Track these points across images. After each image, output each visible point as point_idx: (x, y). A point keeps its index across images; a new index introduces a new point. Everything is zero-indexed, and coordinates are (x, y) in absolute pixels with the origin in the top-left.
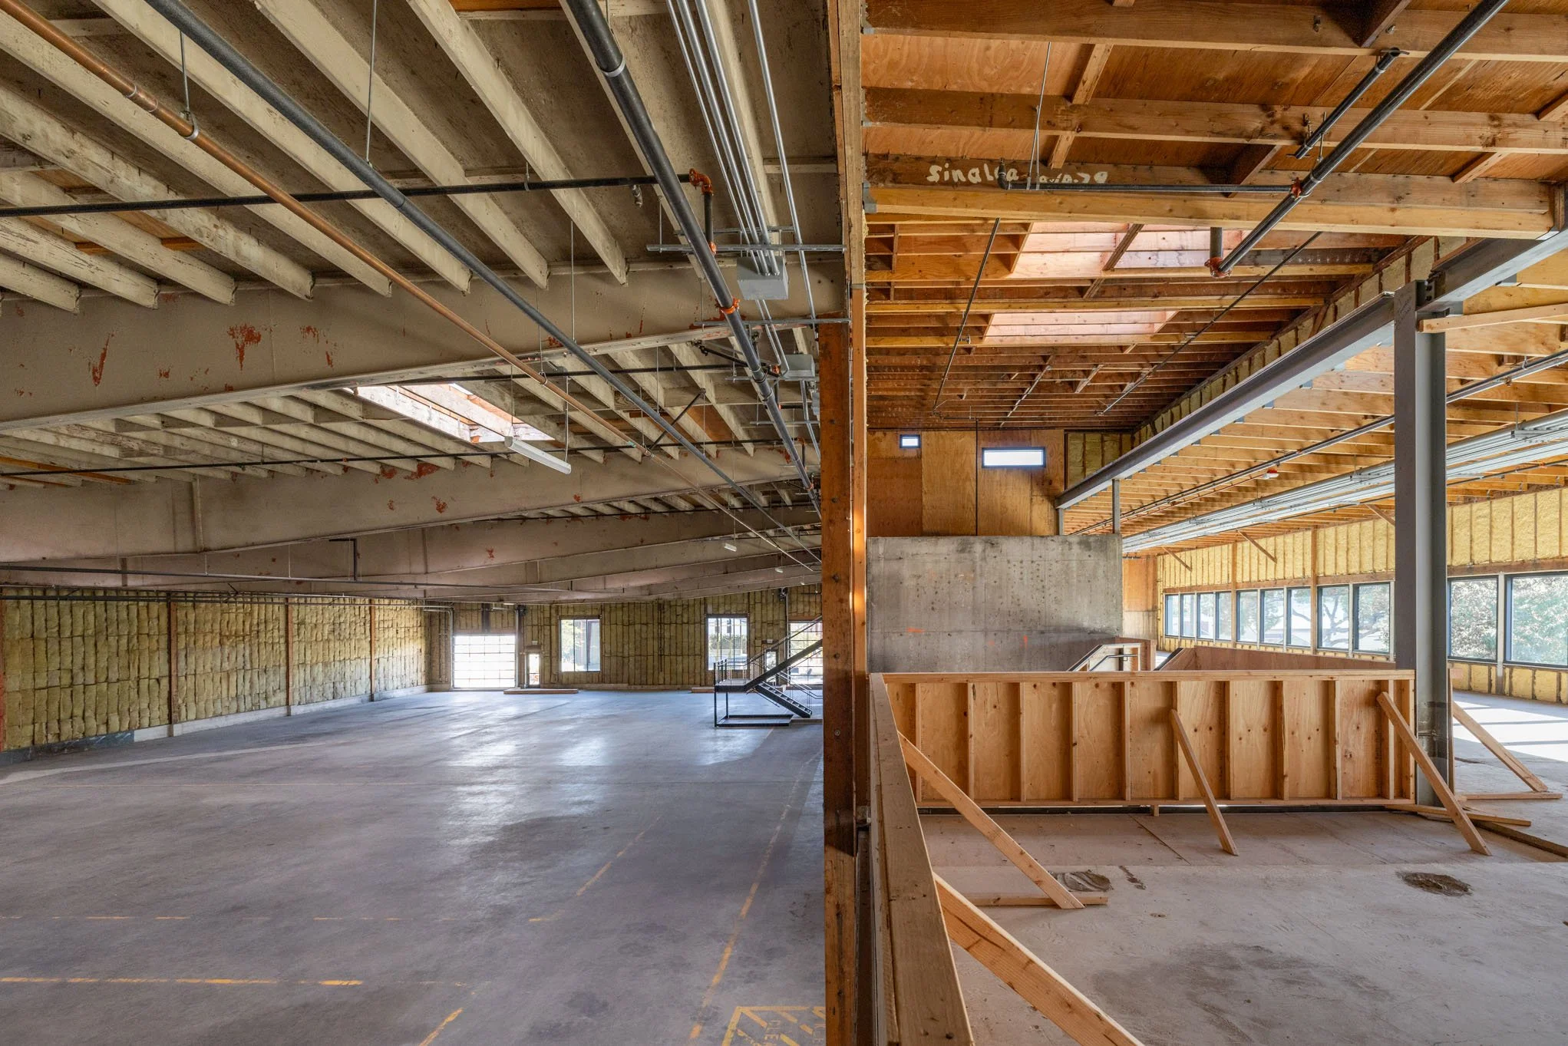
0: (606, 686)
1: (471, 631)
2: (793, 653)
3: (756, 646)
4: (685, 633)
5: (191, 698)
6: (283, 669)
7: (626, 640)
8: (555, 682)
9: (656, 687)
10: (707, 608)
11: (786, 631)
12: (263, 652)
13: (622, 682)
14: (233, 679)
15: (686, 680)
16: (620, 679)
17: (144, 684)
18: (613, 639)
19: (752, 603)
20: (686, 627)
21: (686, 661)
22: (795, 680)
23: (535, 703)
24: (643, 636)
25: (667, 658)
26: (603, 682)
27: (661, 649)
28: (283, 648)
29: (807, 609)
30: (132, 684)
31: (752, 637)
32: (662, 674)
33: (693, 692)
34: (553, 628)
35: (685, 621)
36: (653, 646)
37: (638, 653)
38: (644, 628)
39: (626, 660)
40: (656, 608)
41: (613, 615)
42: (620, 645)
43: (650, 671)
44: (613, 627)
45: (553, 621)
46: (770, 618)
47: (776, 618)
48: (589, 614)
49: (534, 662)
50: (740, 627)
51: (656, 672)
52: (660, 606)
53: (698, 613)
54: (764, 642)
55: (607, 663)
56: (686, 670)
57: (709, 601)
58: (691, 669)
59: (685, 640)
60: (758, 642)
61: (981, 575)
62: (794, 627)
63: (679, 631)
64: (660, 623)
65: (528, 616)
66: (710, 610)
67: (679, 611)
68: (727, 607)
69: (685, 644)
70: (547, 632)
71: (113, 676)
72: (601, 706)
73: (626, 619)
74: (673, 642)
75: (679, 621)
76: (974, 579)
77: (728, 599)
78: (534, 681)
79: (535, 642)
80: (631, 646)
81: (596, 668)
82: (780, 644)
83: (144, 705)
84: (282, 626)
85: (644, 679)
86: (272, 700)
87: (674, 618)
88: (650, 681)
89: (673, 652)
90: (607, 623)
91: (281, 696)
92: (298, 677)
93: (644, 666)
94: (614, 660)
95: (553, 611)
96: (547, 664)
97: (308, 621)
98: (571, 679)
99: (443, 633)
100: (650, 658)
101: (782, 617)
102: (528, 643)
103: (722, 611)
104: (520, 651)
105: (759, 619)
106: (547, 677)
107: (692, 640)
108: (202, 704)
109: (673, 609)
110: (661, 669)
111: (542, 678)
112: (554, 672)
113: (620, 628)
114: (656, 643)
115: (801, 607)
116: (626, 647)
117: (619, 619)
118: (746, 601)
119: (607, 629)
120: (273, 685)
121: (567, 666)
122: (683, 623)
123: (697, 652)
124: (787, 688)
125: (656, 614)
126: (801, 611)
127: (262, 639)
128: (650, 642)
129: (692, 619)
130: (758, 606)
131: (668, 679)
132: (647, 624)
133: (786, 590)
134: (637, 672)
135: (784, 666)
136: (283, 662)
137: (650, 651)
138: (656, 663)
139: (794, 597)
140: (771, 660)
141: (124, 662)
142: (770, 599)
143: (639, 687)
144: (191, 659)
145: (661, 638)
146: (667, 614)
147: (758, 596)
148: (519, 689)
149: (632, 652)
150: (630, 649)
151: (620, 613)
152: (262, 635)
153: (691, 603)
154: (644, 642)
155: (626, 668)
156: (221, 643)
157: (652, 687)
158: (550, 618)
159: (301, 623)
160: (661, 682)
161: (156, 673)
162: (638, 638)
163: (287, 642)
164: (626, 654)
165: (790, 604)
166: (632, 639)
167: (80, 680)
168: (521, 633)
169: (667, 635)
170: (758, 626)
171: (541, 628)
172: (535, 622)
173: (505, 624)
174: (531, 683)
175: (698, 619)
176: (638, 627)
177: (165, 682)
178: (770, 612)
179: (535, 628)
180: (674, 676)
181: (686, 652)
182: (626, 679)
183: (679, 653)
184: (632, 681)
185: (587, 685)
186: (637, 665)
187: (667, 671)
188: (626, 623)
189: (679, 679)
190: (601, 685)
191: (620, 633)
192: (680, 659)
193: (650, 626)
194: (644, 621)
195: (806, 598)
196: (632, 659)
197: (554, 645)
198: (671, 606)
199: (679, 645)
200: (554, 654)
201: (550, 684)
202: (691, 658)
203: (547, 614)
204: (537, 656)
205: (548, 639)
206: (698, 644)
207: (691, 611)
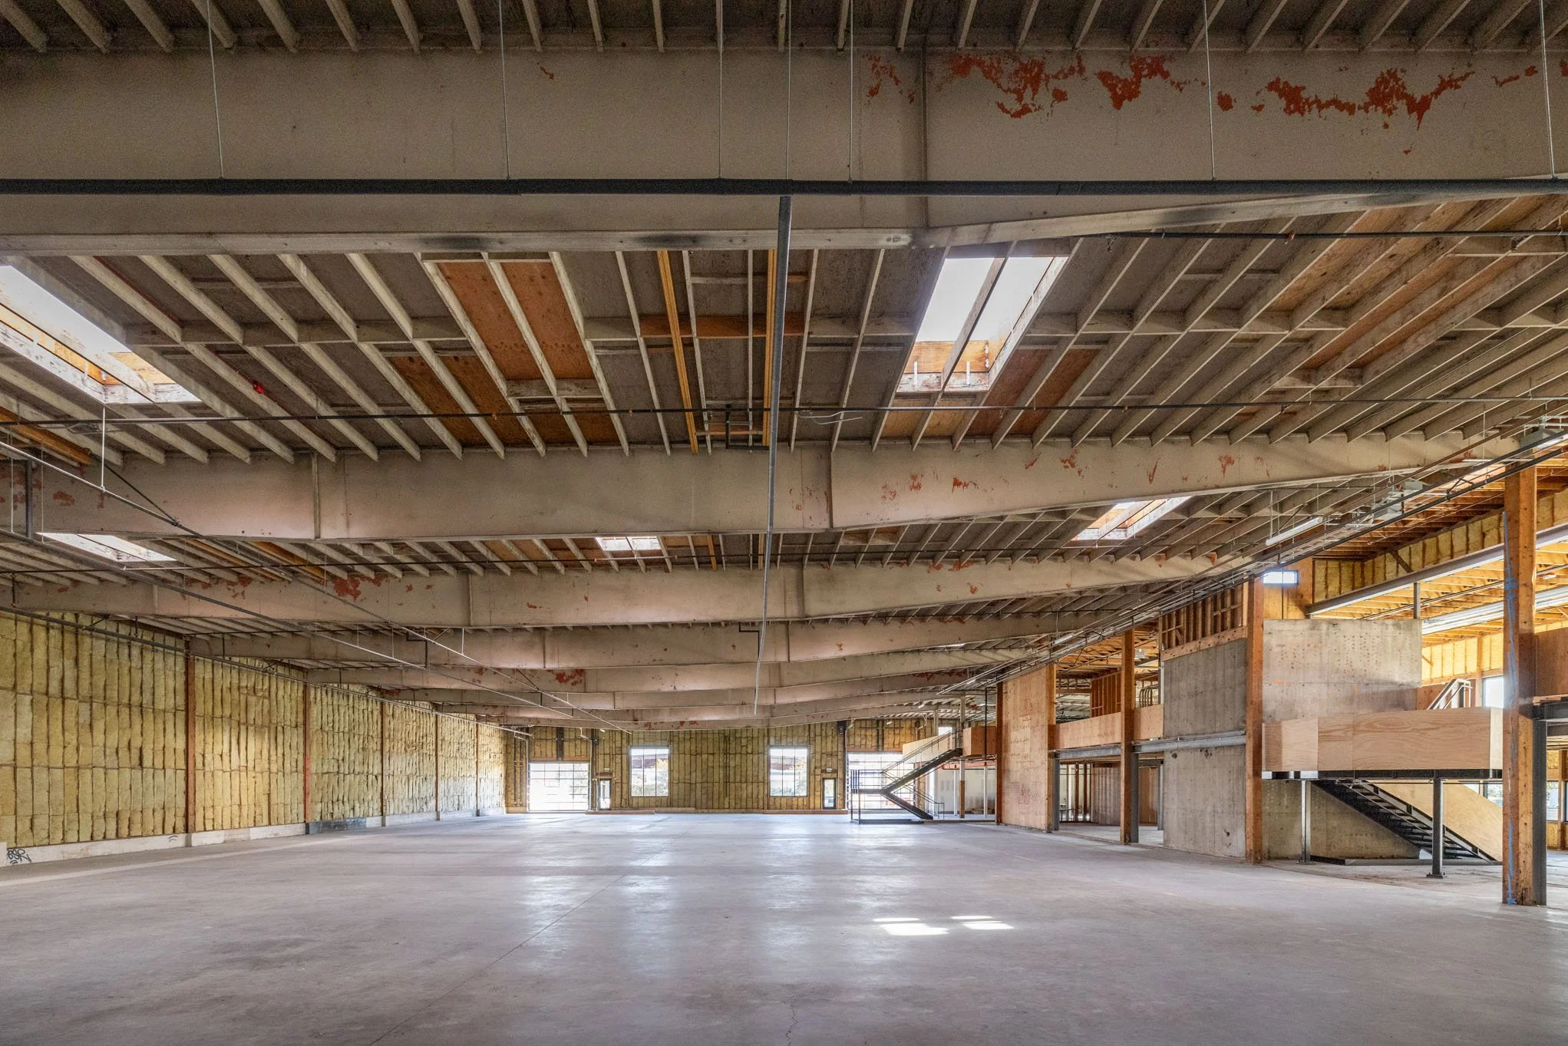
0: (674, 809)
1: (545, 760)
3: (817, 773)
4: (749, 763)
7: (693, 767)
8: (625, 804)
9: (722, 809)
10: (769, 739)
11: (844, 761)
13: (690, 805)
15: (750, 805)
16: (687, 804)
18: (682, 766)
19: (812, 734)
20: (750, 757)
21: (750, 787)
24: (710, 764)
25: (733, 785)
26: (671, 805)
27: (727, 776)
29: (863, 742)
31: (812, 767)
32: (727, 799)
34: (624, 756)
35: (749, 751)
36: (719, 774)
37: (705, 779)
38: (711, 757)
39: (693, 786)
40: (722, 739)
41: (682, 745)
42: (688, 772)
43: (716, 795)
44: (682, 756)
45: (624, 749)
46: (829, 750)
47: (835, 749)
48: (658, 744)
49: (606, 788)
50: (801, 756)
51: (722, 797)
52: (726, 737)
53: (761, 744)
54: (823, 771)
55: (675, 787)
56: (750, 795)
57: (772, 733)
58: (755, 796)
59: (750, 768)
60: (818, 771)
62: (852, 757)
63: (744, 761)
65: (601, 746)
66: (772, 741)
67: (744, 741)
68: (789, 740)
69: (750, 773)
70: (618, 760)
73: (693, 748)
74: (738, 773)
75: (744, 752)
77: (790, 732)
78: (605, 803)
79: (606, 770)
80: (699, 774)
81: (664, 792)
82: (839, 773)
85: (710, 803)
87: (739, 749)
88: (716, 805)
89: (738, 780)
90: (676, 752)
93: (710, 791)
94: (681, 786)
95: (624, 740)
96: (618, 790)
98: (641, 802)
99: (518, 760)
100: (716, 785)
101: (841, 749)
102: (601, 770)
103: (784, 742)
104: (591, 778)
105: (818, 749)
106: (617, 800)
107: (755, 768)
109: (738, 741)
110: (726, 795)
111: (611, 799)
112: (624, 796)
113: (688, 756)
114: (722, 771)
115: (858, 739)
116: (694, 775)
117: (687, 748)
118: (807, 733)
119: (675, 757)
121: (637, 789)
122: (747, 753)
123: (761, 779)
125: (722, 745)
126: (858, 744)
128: (716, 770)
129: (755, 748)
130: (818, 739)
131: (733, 803)
132: (713, 754)
133: (844, 725)
134: (705, 797)
137: (716, 778)
138: (722, 789)
139: (852, 730)
140: (830, 788)
142: (830, 732)
143: (705, 809)
145: (726, 766)
146: (733, 745)
147: (818, 730)
148: (591, 810)
149: (699, 780)
150: (696, 777)
151: (688, 744)
153: (755, 733)
154: (710, 770)
155: (693, 794)
157: (717, 809)
158: (621, 747)
160: (727, 806)
162: (705, 766)
164: (693, 781)
165: (848, 737)
166: (699, 768)
168: (594, 761)
169: (732, 764)
170: (818, 755)
171: (612, 756)
172: (607, 751)
173: (578, 752)
174: (602, 805)
175: (760, 748)
176: (705, 756)
178: (829, 744)
179: (607, 758)
180: (738, 801)
181: (750, 779)
182: (692, 803)
183: (743, 780)
184: (699, 804)
185: (656, 808)
186: (704, 791)
187: (732, 796)
188: (693, 752)
189: (744, 804)
190: (669, 809)
191: (688, 762)
192: (744, 785)
193: (716, 756)
194: (711, 751)
195: (863, 732)
196: (699, 786)
197: (625, 772)
198: (736, 738)
199: (744, 774)
200: (625, 780)
201: (622, 808)
202: (755, 785)
203: (619, 744)
204: (607, 782)
205: (618, 767)
206: (761, 772)
207: (755, 742)
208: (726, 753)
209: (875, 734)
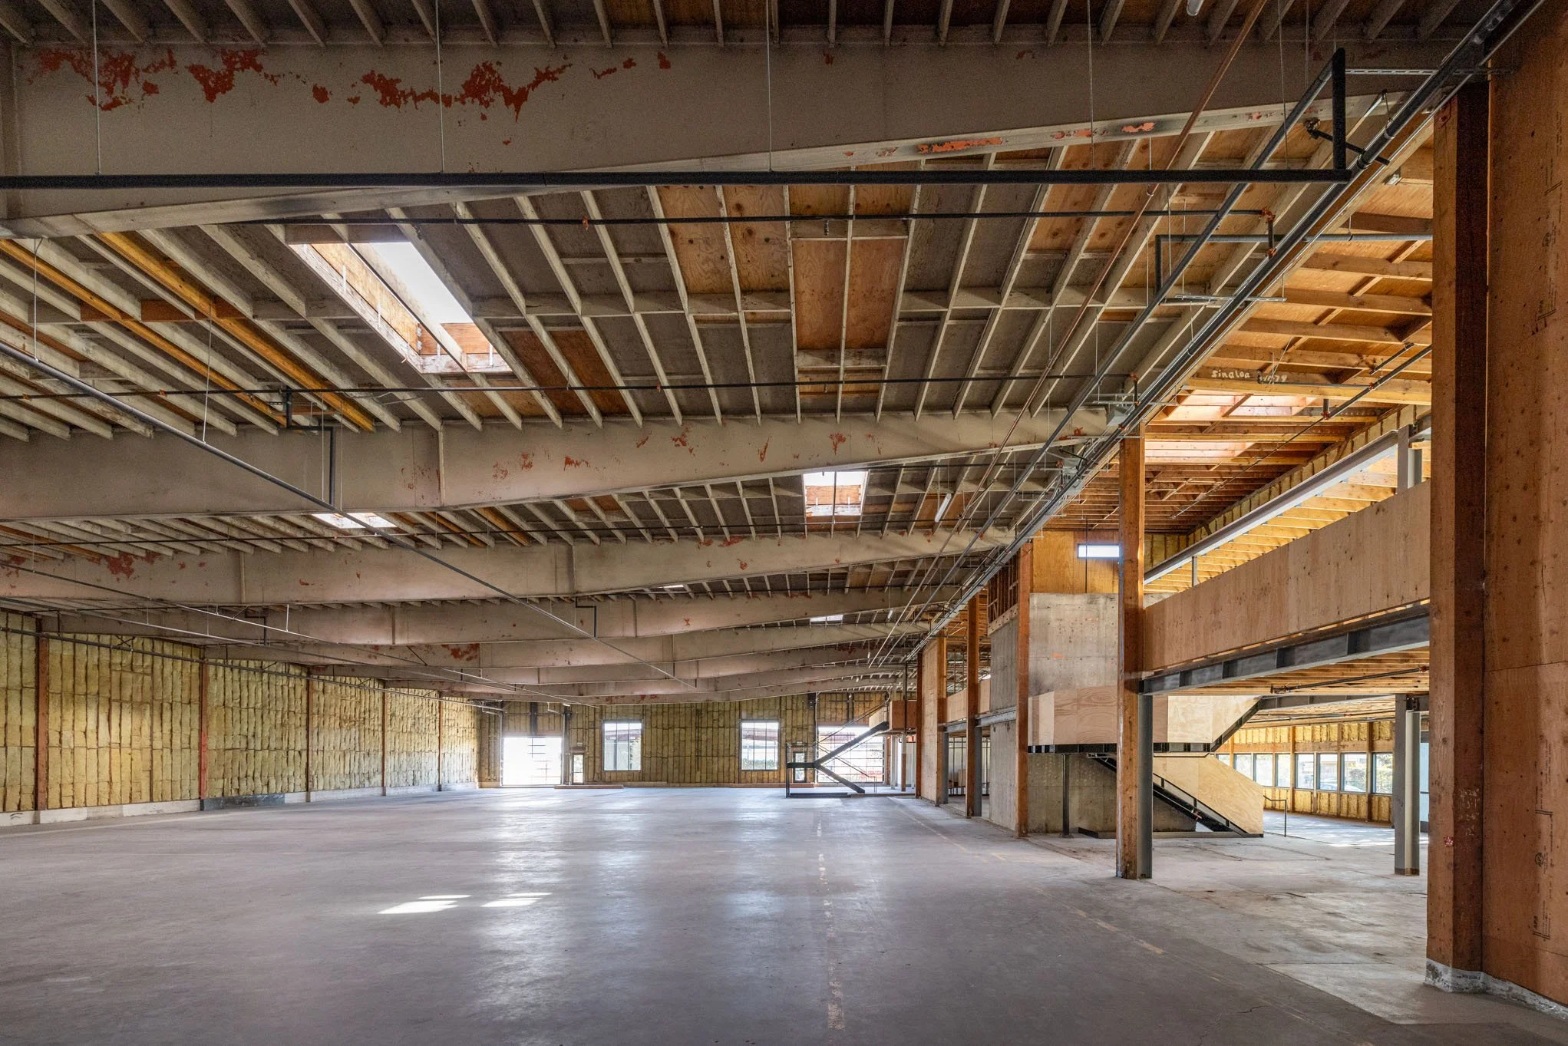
0: (646, 783)
1: (520, 733)
2: (821, 754)
4: (721, 737)
5: (320, 771)
6: (380, 753)
7: (665, 742)
8: (599, 778)
9: (693, 786)
10: (738, 715)
11: (815, 734)
12: (367, 737)
13: (662, 781)
14: (347, 758)
15: (722, 780)
16: (659, 777)
17: (291, 753)
18: (654, 741)
19: (783, 708)
20: (722, 730)
21: (721, 761)
24: (682, 738)
25: (704, 760)
26: (643, 780)
27: (698, 750)
28: (380, 735)
29: (834, 715)
30: (284, 753)
31: (783, 740)
32: (699, 774)
34: (597, 731)
35: (721, 725)
36: (690, 748)
37: (676, 753)
38: (683, 731)
39: (665, 761)
40: (693, 713)
41: (654, 719)
42: (660, 747)
43: (688, 771)
44: (654, 730)
45: (597, 723)
46: (800, 724)
47: (805, 723)
48: (632, 717)
49: (579, 762)
50: (772, 732)
51: (695, 773)
52: (697, 711)
53: (732, 718)
54: (795, 746)
55: (647, 762)
56: (722, 771)
57: (742, 707)
58: (726, 769)
59: (721, 742)
60: (790, 746)
62: (823, 731)
63: (715, 734)
64: (697, 728)
65: (574, 720)
66: (744, 715)
67: (716, 715)
68: (761, 714)
69: (721, 747)
70: (593, 733)
71: (273, 745)
73: (666, 723)
74: (710, 747)
75: (715, 725)
77: (760, 705)
78: (578, 778)
79: (580, 744)
80: (671, 748)
81: (637, 766)
82: (810, 746)
83: (291, 773)
84: (380, 715)
85: (682, 778)
86: (373, 780)
87: (710, 723)
88: (688, 779)
89: (709, 754)
90: (648, 726)
91: (379, 777)
92: (390, 761)
93: (682, 765)
94: (654, 759)
95: (597, 715)
96: (591, 764)
97: (397, 714)
98: (614, 775)
99: (493, 734)
100: (688, 759)
101: (811, 722)
102: (574, 744)
103: (754, 717)
104: (566, 751)
105: (789, 723)
106: (591, 775)
107: (727, 742)
108: (327, 777)
109: (709, 714)
110: (698, 769)
111: (585, 775)
112: (597, 770)
113: (660, 731)
114: (693, 745)
115: (828, 713)
116: (665, 749)
117: (659, 723)
118: (777, 707)
119: (647, 731)
120: (374, 767)
121: (609, 764)
122: (718, 727)
123: (732, 752)
125: (694, 719)
126: (828, 717)
127: (367, 726)
128: (688, 744)
129: (726, 723)
130: (789, 712)
131: (704, 778)
132: (685, 728)
133: (818, 696)
134: (676, 771)
136: (380, 747)
137: (688, 753)
138: (693, 764)
139: (822, 704)
141: (279, 735)
142: (800, 706)
143: (677, 785)
144: (321, 738)
145: (698, 740)
146: (704, 719)
147: (788, 703)
148: (565, 785)
149: (671, 754)
150: (669, 751)
151: (659, 718)
152: (367, 721)
153: (726, 708)
154: (682, 744)
155: (665, 768)
156: (341, 726)
157: (689, 786)
158: (594, 722)
159: (393, 715)
160: (698, 780)
161: (299, 748)
162: (677, 740)
163: (383, 730)
164: (666, 755)
165: (819, 710)
166: (671, 742)
167: (252, 746)
168: (567, 735)
169: (704, 737)
170: (789, 730)
171: (585, 730)
172: (580, 725)
173: (552, 725)
174: (576, 780)
175: (733, 723)
176: (677, 730)
177: (304, 754)
178: (800, 719)
179: (581, 731)
180: (709, 775)
181: (721, 754)
182: (665, 777)
183: (715, 753)
184: (670, 778)
185: (629, 782)
186: (676, 765)
187: (704, 770)
188: (666, 726)
189: (715, 778)
190: (642, 783)
191: (660, 735)
192: (716, 760)
193: (688, 730)
194: (682, 725)
195: (833, 705)
196: (670, 759)
197: (598, 746)
198: (706, 712)
199: (715, 747)
200: (597, 755)
201: (594, 782)
202: (726, 759)
203: (592, 718)
204: (581, 757)
205: (592, 739)
206: (732, 746)
207: (726, 716)
208: (698, 727)
209: (845, 707)
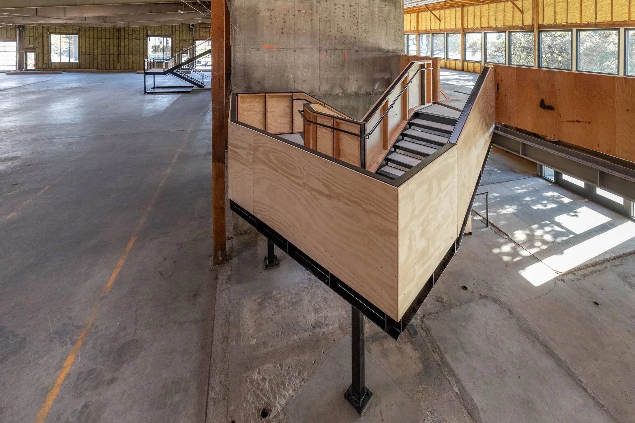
0: (82, 70)
2: (197, 54)
3: (176, 50)
4: (134, 44)
7: (96, 46)
8: (46, 68)
9: (115, 71)
10: (146, 33)
11: (193, 43)
13: (93, 68)
15: (134, 66)
16: (91, 66)
18: (87, 45)
19: (174, 30)
20: (134, 41)
21: (134, 58)
22: (198, 67)
23: (32, 79)
24: (108, 44)
25: (123, 56)
26: (80, 67)
27: (119, 51)
29: (205, 35)
31: (174, 47)
32: (119, 64)
33: (138, 73)
34: (45, 39)
35: (134, 37)
36: (113, 50)
37: (104, 52)
38: (108, 40)
39: (96, 57)
40: (115, 31)
41: (87, 33)
42: (92, 49)
43: (112, 62)
44: (87, 39)
45: (45, 35)
46: (184, 38)
47: (188, 38)
48: (71, 32)
49: (31, 57)
50: (167, 42)
51: (115, 63)
52: (118, 30)
53: (141, 34)
54: (181, 50)
55: (83, 58)
56: (134, 62)
57: (149, 29)
58: (138, 62)
59: (134, 47)
60: (178, 49)
61: (317, 12)
62: (197, 42)
63: (130, 43)
65: (26, 32)
66: (149, 33)
67: (130, 32)
68: (160, 32)
69: (134, 50)
70: (40, 41)
72: (79, 81)
73: (96, 35)
75: (130, 38)
76: (312, 14)
77: (160, 28)
78: (31, 66)
79: (31, 46)
80: (100, 49)
81: (75, 60)
82: (190, 50)
85: (107, 66)
87: (127, 36)
88: (112, 67)
89: (126, 53)
90: (83, 37)
93: (108, 59)
94: (87, 56)
95: (45, 30)
96: (41, 58)
98: (58, 66)
100: (112, 56)
101: (191, 38)
102: (27, 46)
103: (156, 34)
104: (19, 51)
105: (178, 38)
106: (40, 65)
107: (138, 47)
109: (126, 32)
110: (119, 61)
111: (36, 64)
112: (46, 62)
113: (92, 40)
114: (115, 49)
115: (201, 33)
116: (96, 50)
117: (91, 36)
118: (171, 29)
119: (83, 41)
121: (55, 58)
122: (132, 39)
123: (141, 53)
124: (194, 71)
125: (115, 34)
126: (201, 36)
128: (112, 48)
129: (138, 36)
130: (178, 33)
131: (123, 67)
132: (109, 39)
133: (193, 25)
134: (104, 63)
135: (192, 61)
137: (112, 52)
138: (115, 58)
139: (198, 29)
140: (185, 58)
142: (184, 29)
143: (104, 71)
145: (119, 46)
146: (123, 34)
147: (177, 28)
148: (19, 72)
149: (100, 53)
150: (98, 51)
151: (91, 33)
153: (138, 29)
154: (108, 48)
155: (96, 61)
157: (112, 71)
158: (43, 33)
160: (119, 67)
162: (104, 46)
164: (96, 54)
165: (196, 32)
166: (100, 46)
168: (21, 42)
169: (122, 44)
170: (178, 42)
171: (35, 38)
172: (32, 35)
173: (9, 34)
174: (29, 68)
175: (142, 37)
176: (103, 40)
178: (184, 36)
179: (32, 39)
180: (126, 66)
181: (134, 53)
182: (95, 65)
183: (130, 53)
184: (100, 67)
185: (69, 70)
186: (103, 59)
187: (123, 63)
188: (96, 38)
189: (130, 67)
190: (79, 70)
191: (92, 43)
192: (130, 57)
193: (112, 40)
194: (108, 36)
195: (204, 30)
196: (99, 56)
197: (46, 48)
198: (125, 30)
199: (130, 50)
200: (45, 52)
201: (43, 69)
202: (138, 56)
203: (41, 31)
204: (33, 54)
205: (41, 45)
206: (142, 49)
207: (138, 33)
208: (118, 38)
